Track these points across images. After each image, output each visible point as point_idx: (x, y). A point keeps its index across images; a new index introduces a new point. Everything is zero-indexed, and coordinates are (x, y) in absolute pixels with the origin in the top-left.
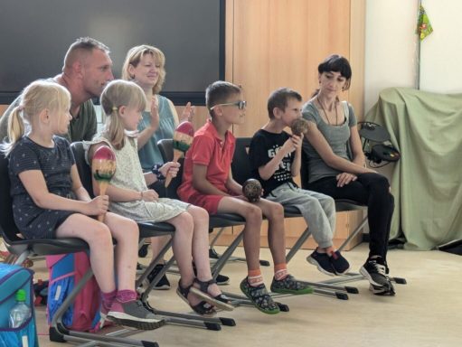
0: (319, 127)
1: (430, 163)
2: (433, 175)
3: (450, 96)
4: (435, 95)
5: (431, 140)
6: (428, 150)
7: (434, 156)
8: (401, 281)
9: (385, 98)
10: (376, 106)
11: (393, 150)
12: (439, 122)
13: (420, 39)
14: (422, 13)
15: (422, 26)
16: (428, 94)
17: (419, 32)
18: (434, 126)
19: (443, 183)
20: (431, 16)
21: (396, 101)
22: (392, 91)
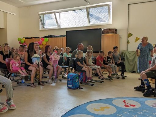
2: (130, 62)
7: (130, 60)
8: (126, 77)
11: (124, 59)
12: (131, 55)
13: (128, 44)
14: (128, 40)
15: (128, 42)
16: (129, 51)
20: (129, 41)
21: (125, 52)
22: (124, 51)
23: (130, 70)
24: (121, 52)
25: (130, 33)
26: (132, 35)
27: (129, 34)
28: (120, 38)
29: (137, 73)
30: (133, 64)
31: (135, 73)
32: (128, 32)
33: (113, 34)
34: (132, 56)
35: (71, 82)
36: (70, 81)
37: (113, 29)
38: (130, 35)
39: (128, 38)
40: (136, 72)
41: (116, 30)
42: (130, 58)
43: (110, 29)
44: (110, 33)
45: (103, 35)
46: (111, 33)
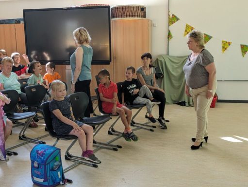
0: (142, 76)
1: (172, 78)
2: (173, 81)
3: (178, 57)
4: (173, 57)
5: (173, 71)
6: (172, 74)
7: (174, 76)
8: (168, 121)
9: (158, 59)
10: (156, 61)
11: (161, 74)
12: (175, 66)
13: (169, 40)
14: (169, 31)
15: (169, 36)
16: (171, 56)
17: (168, 38)
18: (173, 67)
19: (176, 84)
20: (172, 33)
21: (162, 60)
22: (160, 56)
23: (174, 99)
24: (155, 59)
25: (173, 15)
26: (178, 19)
27: (171, 16)
28: (153, 25)
29: (190, 105)
30: (180, 86)
31: (185, 105)
32: (169, 12)
33: (136, 18)
34: (177, 68)
35: (40, 170)
36: (38, 167)
37: (137, 8)
38: (173, 19)
39: (169, 25)
40: (187, 104)
41: (143, 9)
42: (174, 73)
43: (128, 7)
44: (129, 16)
45: (115, 21)
46: (132, 16)
